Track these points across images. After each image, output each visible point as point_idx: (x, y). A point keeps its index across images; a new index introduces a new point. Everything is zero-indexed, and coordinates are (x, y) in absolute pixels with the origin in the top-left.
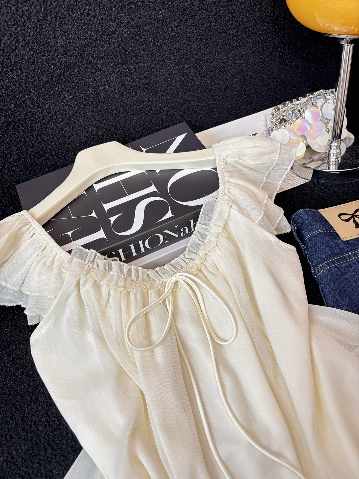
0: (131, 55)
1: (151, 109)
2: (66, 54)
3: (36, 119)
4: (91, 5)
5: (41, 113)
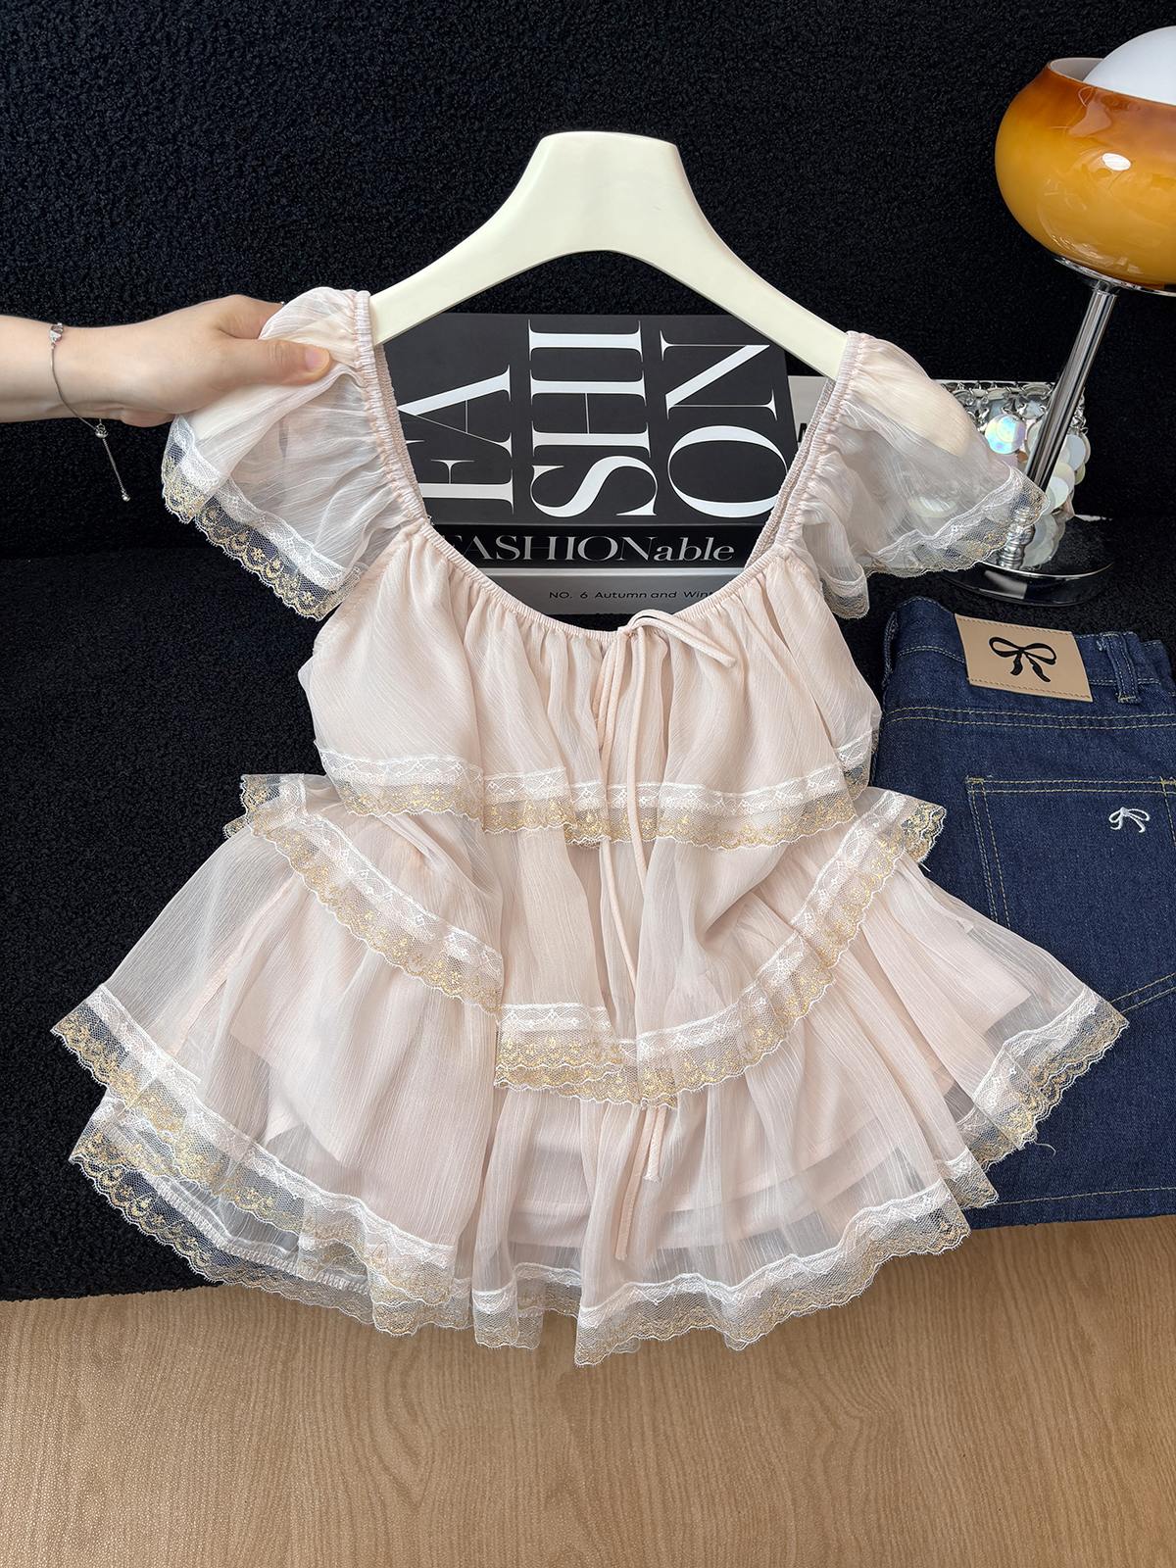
0: (702, 161)
2: (577, 118)
4: (658, 39)
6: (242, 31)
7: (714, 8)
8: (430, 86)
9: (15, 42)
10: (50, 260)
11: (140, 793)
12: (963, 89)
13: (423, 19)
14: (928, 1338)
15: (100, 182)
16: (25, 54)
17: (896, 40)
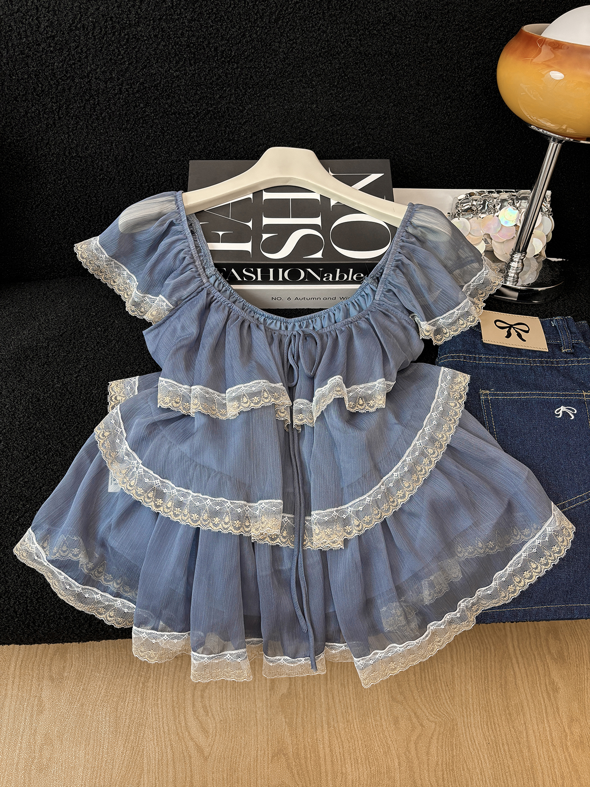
1: (353, 144)
2: (285, 61)
3: (234, 117)
4: (324, 20)
5: (242, 111)
6: (119, 22)
7: (352, 4)
8: (212, 47)
9: (10, 31)
10: (30, 136)
11: (65, 395)
12: (481, 42)
13: (207, 14)
14: (472, 681)
15: (53, 98)
16: (16, 36)
17: (446, 17)
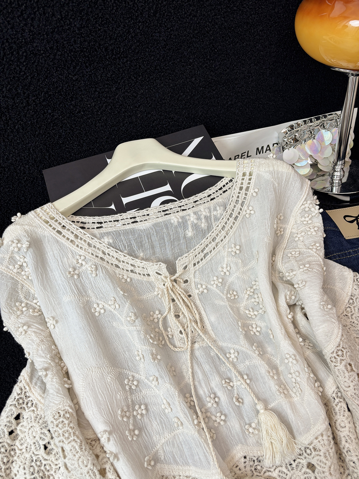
6: (15, 42)
8: (103, 47)
13: (94, 19)
